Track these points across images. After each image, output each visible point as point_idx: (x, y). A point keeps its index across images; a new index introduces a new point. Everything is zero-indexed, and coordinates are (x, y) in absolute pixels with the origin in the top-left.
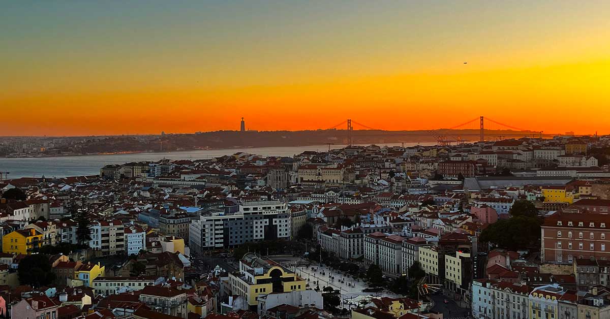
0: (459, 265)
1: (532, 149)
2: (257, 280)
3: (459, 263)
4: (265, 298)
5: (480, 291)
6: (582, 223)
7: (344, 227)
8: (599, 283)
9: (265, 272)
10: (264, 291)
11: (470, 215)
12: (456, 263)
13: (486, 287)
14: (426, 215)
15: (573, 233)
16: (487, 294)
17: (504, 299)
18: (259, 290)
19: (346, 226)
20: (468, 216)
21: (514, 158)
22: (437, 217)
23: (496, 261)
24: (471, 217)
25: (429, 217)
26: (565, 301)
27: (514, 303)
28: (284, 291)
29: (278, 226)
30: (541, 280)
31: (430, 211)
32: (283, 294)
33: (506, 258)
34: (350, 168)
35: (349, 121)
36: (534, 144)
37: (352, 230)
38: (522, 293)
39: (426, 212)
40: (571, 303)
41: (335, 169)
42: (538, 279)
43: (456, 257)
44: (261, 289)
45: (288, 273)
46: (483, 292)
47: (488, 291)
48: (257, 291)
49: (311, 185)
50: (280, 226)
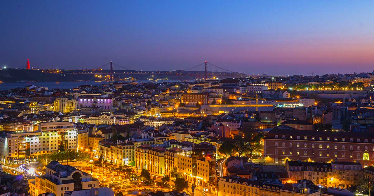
0: (207, 167)
1: (246, 85)
2: (62, 181)
3: (207, 166)
4: (70, 194)
5: (224, 185)
6: (299, 137)
7: (120, 141)
8: (303, 178)
9: (68, 175)
10: (68, 189)
11: (211, 131)
12: (205, 165)
13: (229, 182)
14: (180, 132)
15: (286, 143)
16: (230, 187)
17: (242, 190)
18: (64, 189)
19: (121, 140)
20: (210, 132)
21: (234, 92)
22: (188, 133)
23: (233, 164)
24: (212, 133)
25: (181, 133)
26: (285, 191)
27: (249, 192)
28: (83, 189)
29: (69, 141)
30: (266, 176)
31: (182, 129)
32: (83, 191)
33: (240, 161)
34: (118, 97)
35: (111, 63)
36: (247, 82)
37: (126, 143)
38: (255, 186)
39: (179, 130)
40: (289, 192)
41: (106, 98)
42: (264, 176)
43: (205, 161)
44: (65, 188)
45: (86, 175)
46: (226, 186)
47: (230, 184)
48: (62, 189)
49: (89, 110)
50: (70, 140)
